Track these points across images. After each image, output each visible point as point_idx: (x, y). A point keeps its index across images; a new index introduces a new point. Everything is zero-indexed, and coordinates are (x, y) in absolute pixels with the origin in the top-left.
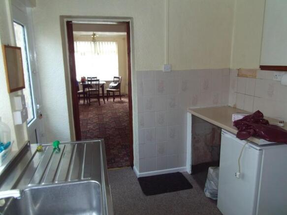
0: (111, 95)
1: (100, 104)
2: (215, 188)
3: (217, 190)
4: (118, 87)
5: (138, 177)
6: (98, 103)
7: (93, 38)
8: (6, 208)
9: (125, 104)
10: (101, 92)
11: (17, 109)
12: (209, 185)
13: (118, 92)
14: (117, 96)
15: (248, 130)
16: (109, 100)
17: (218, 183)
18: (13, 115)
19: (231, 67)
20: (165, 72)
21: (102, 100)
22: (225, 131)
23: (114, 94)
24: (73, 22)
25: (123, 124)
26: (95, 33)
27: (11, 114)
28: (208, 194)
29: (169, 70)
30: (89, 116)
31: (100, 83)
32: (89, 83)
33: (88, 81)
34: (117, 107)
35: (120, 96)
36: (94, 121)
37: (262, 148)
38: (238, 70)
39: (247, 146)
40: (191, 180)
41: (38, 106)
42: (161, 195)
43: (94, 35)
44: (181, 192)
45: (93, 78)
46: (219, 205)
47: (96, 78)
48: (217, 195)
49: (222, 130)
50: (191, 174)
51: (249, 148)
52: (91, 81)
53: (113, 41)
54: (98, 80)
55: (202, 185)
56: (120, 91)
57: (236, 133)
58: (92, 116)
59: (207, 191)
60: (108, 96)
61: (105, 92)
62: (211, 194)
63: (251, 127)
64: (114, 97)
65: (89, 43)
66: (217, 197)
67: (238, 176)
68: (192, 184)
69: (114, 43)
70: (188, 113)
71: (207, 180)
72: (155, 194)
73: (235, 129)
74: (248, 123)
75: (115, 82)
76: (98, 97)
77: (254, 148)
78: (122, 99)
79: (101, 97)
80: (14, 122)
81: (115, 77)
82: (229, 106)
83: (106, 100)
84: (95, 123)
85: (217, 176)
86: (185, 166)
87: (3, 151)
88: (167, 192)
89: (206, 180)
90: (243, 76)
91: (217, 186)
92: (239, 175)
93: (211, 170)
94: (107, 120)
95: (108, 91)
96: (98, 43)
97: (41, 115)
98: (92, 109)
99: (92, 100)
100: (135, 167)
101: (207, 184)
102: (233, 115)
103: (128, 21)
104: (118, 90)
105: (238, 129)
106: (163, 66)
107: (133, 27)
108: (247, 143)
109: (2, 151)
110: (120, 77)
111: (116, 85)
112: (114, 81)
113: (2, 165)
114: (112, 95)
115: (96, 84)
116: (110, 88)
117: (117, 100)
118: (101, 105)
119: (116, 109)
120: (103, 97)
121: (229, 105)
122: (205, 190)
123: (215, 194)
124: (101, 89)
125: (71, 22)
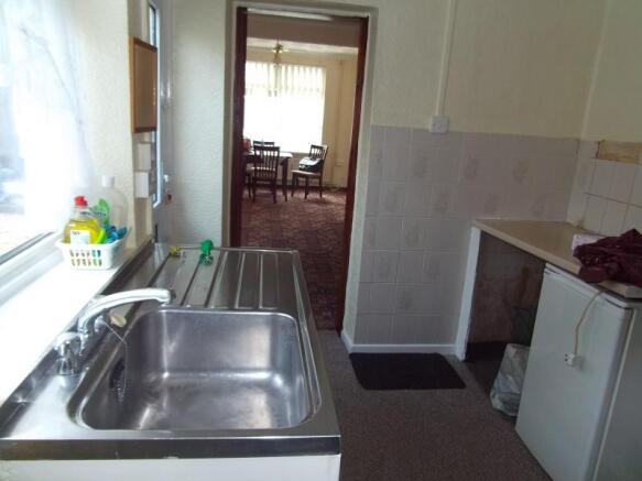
0: (300, 184)
1: (275, 201)
2: (515, 390)
3: (520, 395)
4: (317, 168)
5: (350, 352)
6: (271, 199)
7: (277, 56)
8: (128, 332)
9: (329, 207)
10: (280, 177)
11: (141, 168)
12: (503, 384)
13: (318, 181)
14: (314, 189)
15: (607, 265)
16: (295, 195)
17: (523, 380)
18: (134, 177)
19: (583, 136)
20: (433, 134)
21: (280, 193)
22: (553, 268)
23: (307, 182)
24: (249, 10)
25: (324, 246)
26: (280, 43)
27: (132, 175)
28: (497, 403)
29: (443, 130)
30: (252, 223)
31: (281, 155)
32: (258, 153)
33: (256, 148)
34: (311, 211)
35: (320, 189)
36: (263, 233)
37: (633, 304)
38: (599, 143)
39: (598, 299)
40: (464, 373)
41: (166, 177)
42: (397, 393)
43: (279, 48)
44: (439, 392)
45: (267, 143)
46: (520, 427)
47: (272, 143)
48: (518, 406)
49: (547, 265)
50: (465, 361)
51: (604, 304)
52: (262, 149)
53: (317, 66)
54: (277, 149)
55: (487, 384)
56: (320, 178)
57: (577, 272)
58: (257, 223)
59: (497, 396)
60: (295, 187)
61: (290, 177)
62: (504, 403)
63: (614, 258)
64: (307, 189)
65: (265, 65)
66: (517, 411)
67: (570, 361)
68: (465, 381)
69: (320, 70)
70: (473, 228)
71: (499, 375)
72: (384, 387)
73: (576, 263)
74: (606, 250)
75: (313, 157)
76: (273, 186)
77: (614, 304)
78: (324, 196)
79: (279, 187)
80: (135, 192)
81: (313, 147)
82: (568, 224)
83: (289, 195)
84: (263, 237)
85: (524, 364)
86: (454, 341)
87: (117, 241)
88: (408, 388)
89: (496, 374)
90: (608, 157)
91: (520, 387)
92: (574, 360)
93: (511, 350)
94: (290, 234)
95: (295, 175)
96: (284, 67)
97: (170, 197)
98: (258, 208)
99: (259, 191)
100: (344, 332)
101: (499, 383)
102: (575, 236)
103: (364, 15)
104: (319, 174)
105: (583, 262)
106: (431, 121)
107: (375, 28)
108: (599, 294)
109: (114, 240)
110: (325, 147)
111: (313, 163)
112: (310, 155)
113: (112, 267)
114: (304, 184)
115: (272, 158)
116: (301, 169)
117: (313, 196)
118: (279, 203)
119: (310, 214)
120: (285, 188)
121: (568, 220)
122: (492, 394)
123: (513, 404)
124: (280, 168)
125: (245, 9)
